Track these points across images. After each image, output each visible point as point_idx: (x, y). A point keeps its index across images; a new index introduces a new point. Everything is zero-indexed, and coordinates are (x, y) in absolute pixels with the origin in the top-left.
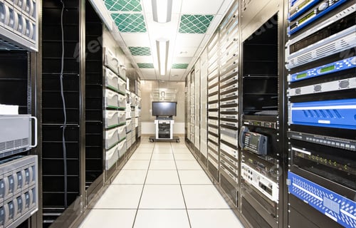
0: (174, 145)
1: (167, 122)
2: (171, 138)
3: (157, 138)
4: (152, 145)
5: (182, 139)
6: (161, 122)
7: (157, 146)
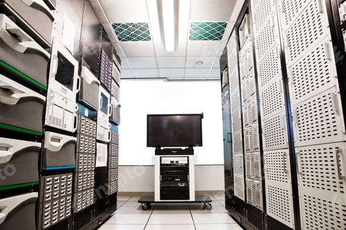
0: (198, 216)
1: (182, 160)
2: (192, 198)
3: (157, 198)
4: (144, 216)
5: (219, 202)
6: (167, 160)
7: (157, 218)
